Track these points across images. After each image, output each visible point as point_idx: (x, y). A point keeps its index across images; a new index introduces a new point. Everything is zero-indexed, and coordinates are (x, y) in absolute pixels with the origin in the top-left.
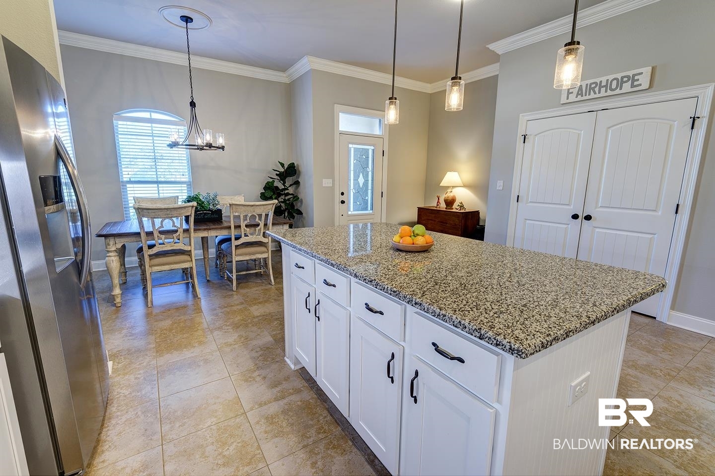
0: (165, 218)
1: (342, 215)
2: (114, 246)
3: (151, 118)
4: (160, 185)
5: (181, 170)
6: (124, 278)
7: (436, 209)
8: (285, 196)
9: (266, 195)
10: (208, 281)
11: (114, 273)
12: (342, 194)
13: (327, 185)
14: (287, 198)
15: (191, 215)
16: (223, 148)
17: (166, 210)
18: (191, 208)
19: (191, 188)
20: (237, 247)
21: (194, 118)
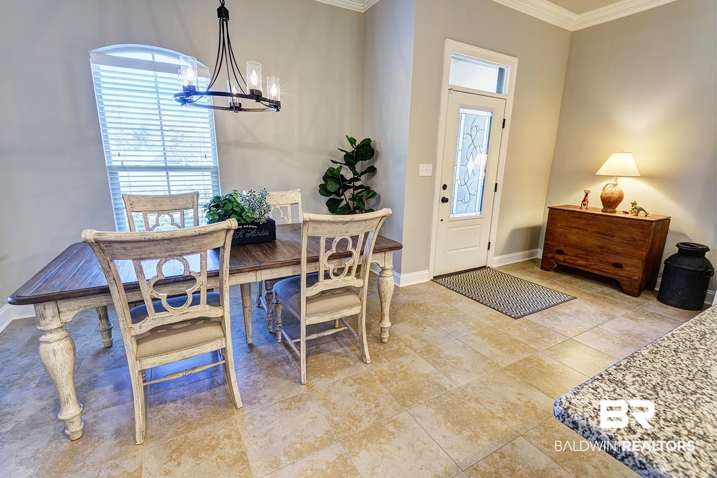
0: (167, 259)
1: (442, 220)
2: (57, 318)
3: (154, 62)
4: (170, 173)
5: (203, 149)
6: (107, 340)
7: (579, 210)
8: (354, 190)
9: (329, 188)
10: (251, 346)
11: (59, 375)
12: (445, 187)
13: (424, 175)
14: (356, 192)
15: (223, 247)
16: (276, 105)
17: (166, 242)
18: (223, 233)
19: (217, 177)
20: (309, 300)
21: (225, 44)
